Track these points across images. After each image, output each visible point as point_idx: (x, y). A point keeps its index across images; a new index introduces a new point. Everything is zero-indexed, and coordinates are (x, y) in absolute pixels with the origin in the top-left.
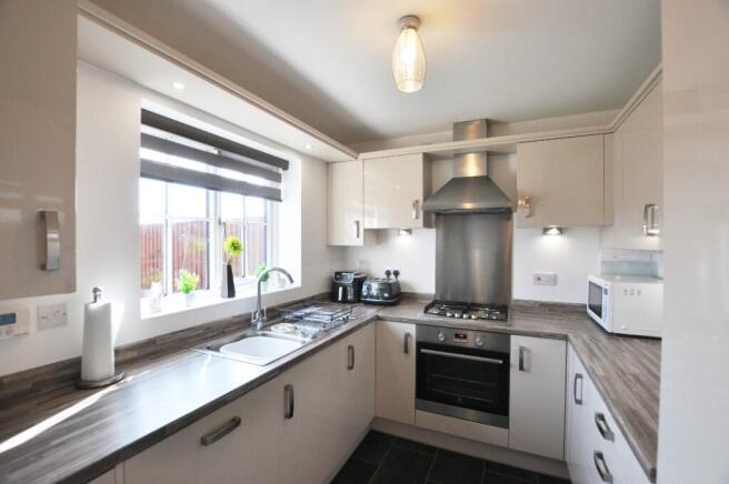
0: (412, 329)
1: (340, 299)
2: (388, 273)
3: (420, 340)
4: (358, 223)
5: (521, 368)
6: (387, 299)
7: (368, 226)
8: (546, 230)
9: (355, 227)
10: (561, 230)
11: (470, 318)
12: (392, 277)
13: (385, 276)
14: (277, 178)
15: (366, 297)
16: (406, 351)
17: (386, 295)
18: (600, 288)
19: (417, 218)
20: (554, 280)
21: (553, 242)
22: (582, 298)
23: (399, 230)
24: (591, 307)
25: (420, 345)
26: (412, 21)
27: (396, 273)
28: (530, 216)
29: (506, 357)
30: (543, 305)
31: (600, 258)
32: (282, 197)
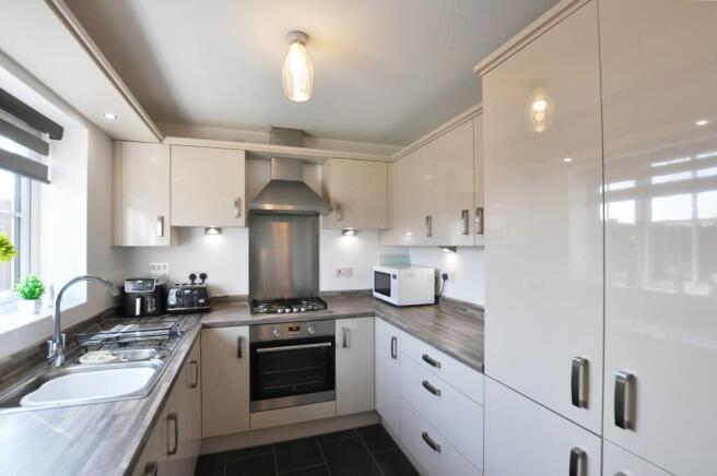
0: (244, 332)
1: (138, 313)
2: (193, 277)
3: (254, 341)
4: (162, 219)
5: (345, 346)
6: (203, 305)
7: (175, 224)
8: (344, 232)
9: (160, 225)
10: (356, 232)
11: (292, 311)
12: (198, 281)
13: (190, 281)
14: (43, 149)
15: (173, 307)
16: (240, 355)
17: (202, 301)
18: (389, 275)
19: (239, 216)
20: (349, 273)
21: (349, 242)
22: (370, 284)
23: (208, 229)
24: (377, 291)
25: (254, 346)
26: (302, 37)
27: (203, 277)
28: (340, 220)
29: (332, 339)
30: (343, 293)
31: (379, 254)
32: (49, 178)
